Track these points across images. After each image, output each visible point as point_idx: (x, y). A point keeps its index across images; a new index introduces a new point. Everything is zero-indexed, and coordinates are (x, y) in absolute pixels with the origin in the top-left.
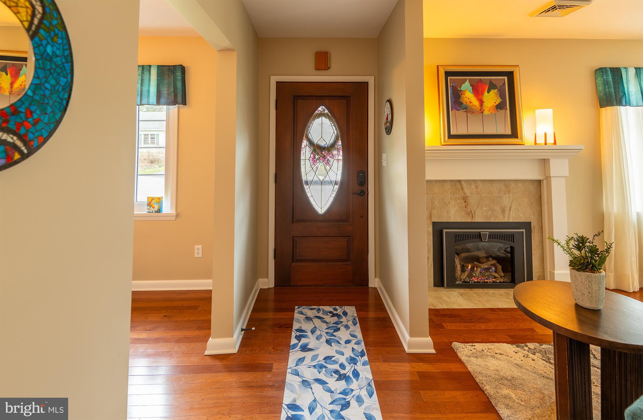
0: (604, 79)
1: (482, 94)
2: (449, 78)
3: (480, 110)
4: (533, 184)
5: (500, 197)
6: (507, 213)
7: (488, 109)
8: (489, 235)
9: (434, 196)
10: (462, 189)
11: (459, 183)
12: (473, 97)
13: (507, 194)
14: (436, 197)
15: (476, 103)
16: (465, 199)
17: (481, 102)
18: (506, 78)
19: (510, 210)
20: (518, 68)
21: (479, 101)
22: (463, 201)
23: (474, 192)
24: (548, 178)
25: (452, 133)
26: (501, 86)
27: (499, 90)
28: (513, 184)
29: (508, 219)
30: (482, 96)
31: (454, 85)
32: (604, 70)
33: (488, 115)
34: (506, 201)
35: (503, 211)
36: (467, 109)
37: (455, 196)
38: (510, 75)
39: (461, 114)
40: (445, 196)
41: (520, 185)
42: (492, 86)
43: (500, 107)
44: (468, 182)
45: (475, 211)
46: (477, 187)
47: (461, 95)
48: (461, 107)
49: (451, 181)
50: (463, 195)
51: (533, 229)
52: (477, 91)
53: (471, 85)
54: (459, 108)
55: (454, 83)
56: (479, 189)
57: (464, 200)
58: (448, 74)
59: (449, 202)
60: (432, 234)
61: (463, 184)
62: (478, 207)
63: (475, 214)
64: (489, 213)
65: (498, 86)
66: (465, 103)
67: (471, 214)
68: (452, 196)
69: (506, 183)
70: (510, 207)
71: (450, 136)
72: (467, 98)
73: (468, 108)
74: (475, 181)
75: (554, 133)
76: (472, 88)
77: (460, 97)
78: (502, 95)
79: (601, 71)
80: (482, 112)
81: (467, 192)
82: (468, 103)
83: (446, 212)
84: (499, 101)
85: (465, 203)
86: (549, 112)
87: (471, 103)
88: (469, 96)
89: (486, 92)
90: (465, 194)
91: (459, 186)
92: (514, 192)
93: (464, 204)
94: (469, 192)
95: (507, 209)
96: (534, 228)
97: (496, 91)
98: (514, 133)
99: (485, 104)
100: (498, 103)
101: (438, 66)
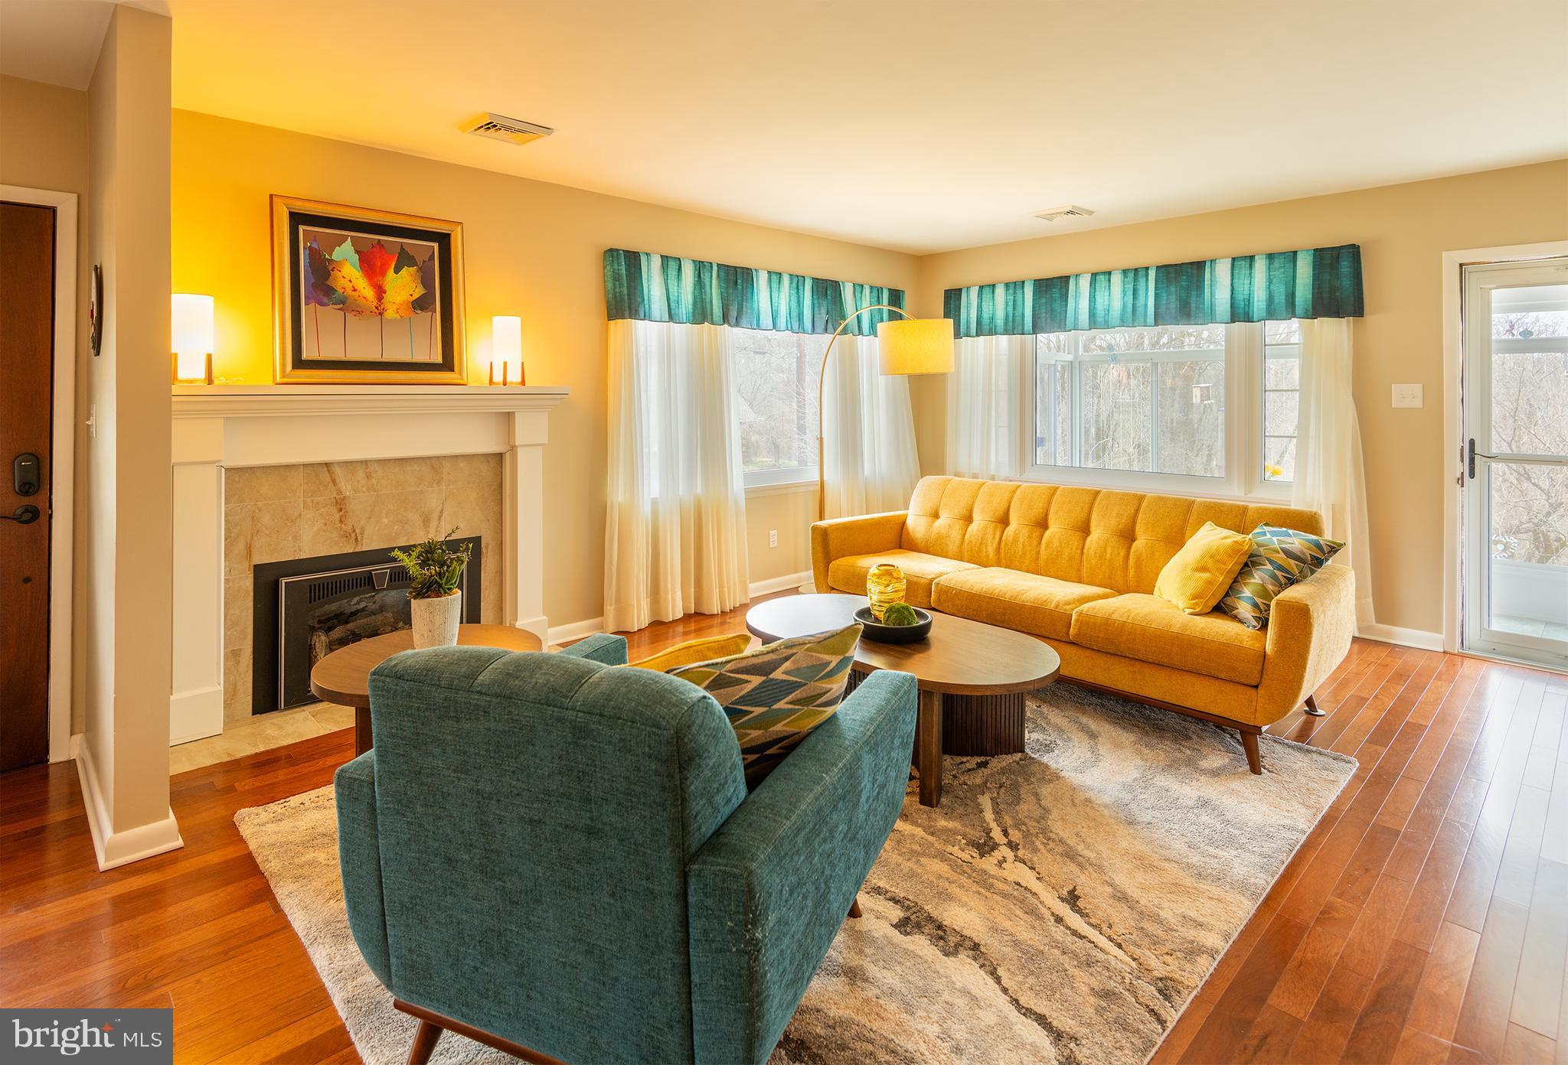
0: (614, 270)
1: (383, 273)
2: (301, 228)
3: (377, 308)
4: (488, 462)
5: (421, 492)
6: (434, 524)
7: (395, 307)
8: (391, 575)
9: (260, 504)
10: (334, 482)
11: (326, 469)
12: (360, 278)
13: (435, 485)
14: (265, 505)
15: (367, 291)
16: (340, 504)
17: (380, 292)
18: (436, 245)
19: (440, 518)
20: (459, 228)
21: (375, 288)
22: (334, 510)
23: (363, 486)
24: (513, 449)
25: (304, 356)
26: (424, 261)
27: (420, 269)
28: (447, 465)
29: (435, 536)
30: (381, 278)
31: (315, 246)
32: (615, 253)
33: (395, 320)
34: (433, 500)
35: (426, 521)
36: (346, 305)
37: (316, 499)
38: (444, 240)
39: (330, 314)
40: (290, 502)
41: (462, 465)
42: (405, 260)
43: (421, 304)
44: (349, 464)
45: (363, 529)
46: (368, 476)
47: (333, 270)
48: (330, 299)
49: (305, 466)
50: (335, 495)
51: (484, 550)
52: (371, 265)
53: (357, 252)
54: (325, 300)
55: (315, 240)
56: (374, 480)
57: (339, 506)
58: (297, 219)
59: (300, 515)
60: (252, 594)
61: (337, 470)
62: (370, 518)
63: (362, 534)
64: (396, 527)
65: (419, 259)
66: (340, 291)
67: (354, 535)
68: (309, 500)
69: (434, 463)
70: (441, 512)
71: (299, 363)
72: (347, 280)
73: (348, 302)
74: (365, 463)
75: (523, 363)
76: (359, 259)
77: (330, 275)
78: (426, 281)
79: (612, 253)
80: (381, 314)
81: (346, 488)
82: (349, 291)
83: (290, 538)
84: (419, 291)
85: (341, 513)
86: (513, 322)
87: (355, 290)
88: (349, 273)
89: (391, 271)
90: (340, 492)
91: (325, 476)
92: (449, 481)
93: (337, 516)
94: (349, 487)
95: (435, 516)
96: (487, 548)
97: (413, 269)
98: (447, 364)
99: (387, 297)
100: (416, 296)
101: (271, 196)
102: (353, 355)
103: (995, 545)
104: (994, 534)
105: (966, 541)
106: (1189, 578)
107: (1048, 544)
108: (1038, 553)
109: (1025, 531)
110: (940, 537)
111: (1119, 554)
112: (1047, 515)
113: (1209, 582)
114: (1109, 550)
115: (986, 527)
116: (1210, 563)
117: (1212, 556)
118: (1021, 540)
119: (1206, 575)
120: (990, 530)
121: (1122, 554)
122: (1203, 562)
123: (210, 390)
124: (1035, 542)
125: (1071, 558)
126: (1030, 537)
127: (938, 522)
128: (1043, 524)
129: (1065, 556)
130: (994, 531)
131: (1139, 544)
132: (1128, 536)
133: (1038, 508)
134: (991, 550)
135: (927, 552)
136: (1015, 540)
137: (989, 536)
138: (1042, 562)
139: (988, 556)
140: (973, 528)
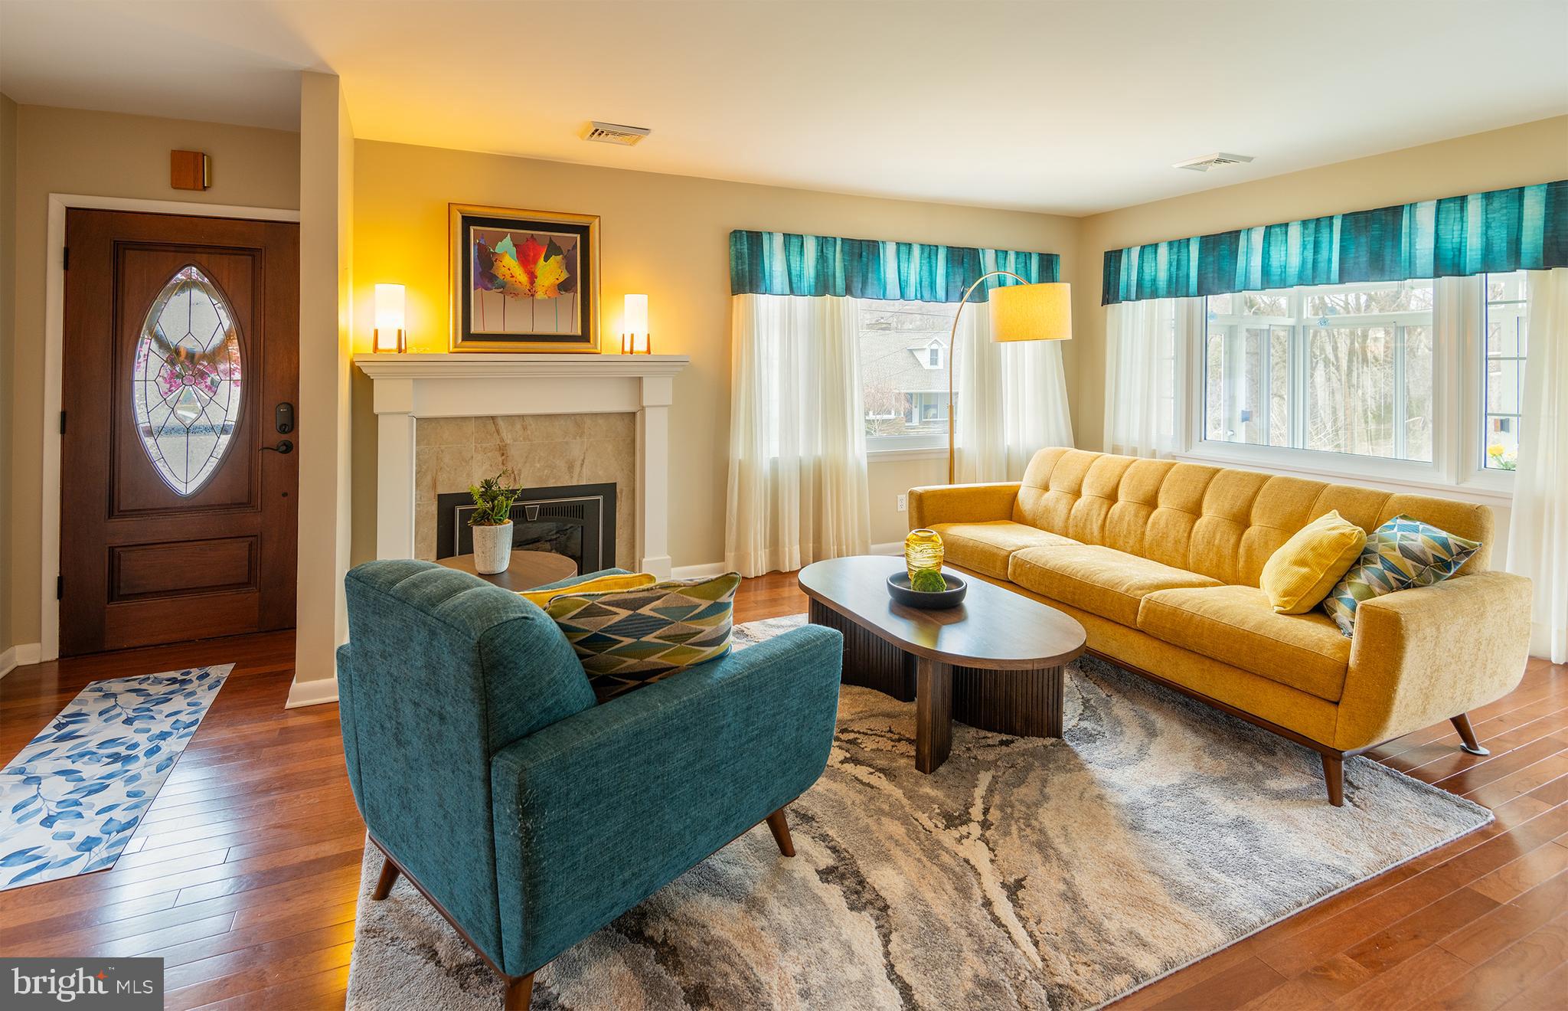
0: (737, 249)
1: (535, 262)
2: (472, 229)
3: (529, 291)
4: (623, 419)
5: (567, 443)
6: (577, 469)
7: (544, 289)
8: (540, 509)
9: (443, 447)
10: (498, 432)
11: (491, 421)
12: (517, 267)
13: (578, 438)
14: (446, 448)
15: (521, 277)
16: (503, 450)
17: (532, 277)
18: (578, 236)
19: (582, 465)
20: (597, 220)
21: (528, 274)
22: (497, 454)
23: (520, 436)
24: (643, 409)
25: (473, 330)
26: (569, 250)
27: (565, 257)
28: (588, 421)
29: (578, 480)
30: (533, 266)
31: (482, 242)
32: (738, 235)
33: (543, 301)
34: (576, 450)
35: (571, 467)
36: (505, 288)
37: (484, 445)
38: (584, 231)
39: (493, 296)
40: (465, 447)
41: (601, 421)
42: (553, 250)
43: (565, 286)
44: (510, 418)
45: (520, 470)
46: (525, 428)
47: (496, 261)
48: (493, 285)
49: (477, 418)
50: (498, 442)
51: (618, 494)
52: (526, 258)
53: (515, 245)
54: (489, 286)
55: (483, 238)
56: (529, 432)
57: (501, 451)
58: (468, 221)
59: (472, 457)
60: (436, 516)
61: (501, 423)
62: (525, 462)
63: (519, 475)
64: (546, 471)
65: (564, 250)
66: (501, 278)
67: (513, 475)
68: (479, 446)
69: (577, 419)
70: (583, 461)
71: (468, 336)
72: (506, 269)
73: (507, 286)
74: (522, 417)
75: (649, 335)
76: (517, 251)
77: (493, 264)
78: (570, 267)
79: (736, 234)
80: (533, 295)
81: (508, 438)
82: (508, 277)
83: (464, 476)
84: (564, 276)
85: (503, 457)
86: (642, 299)
87: (513, 277)
88: (509, 264)
89: (542, 260)
90: (502, 440)
91: (491, 427)
92: (590, 434)
93: (500, 459)
94: (510, 437)
95: (578, 464)
96: (621, 493)
97: (559, 258)
98: (585, 337)
99: (538, 281)
100: (562, 279)
101: (449, 204)
102: (510, 330)
103: (1100, 522)
104: (1100, 510)
105: (1072, 517)
106: (1284, 572)
107: (1154, 524)
108: (1143, 533)
109: (1132, 509)
110: (1047, 510)
111: (1228, 540)
112: (1157, 492)
113: (1305, 578)
114: (1218, 537)
115: (1092, 503)
116: (1310, 556)
117: (1314, 549)
118: (1127, 519)
119: (1304, 570)
120: (1096, 506)
121: (1233, 540)
122: (1302, 555)
123: (401, 357)
124: (1141, 522)
125: (1177, 542)
126: (1136, 516)
127: (1047, 495)
128: (1151, 503)
129: (1171, 539)
130: (1101, 507)
131: (1252, 532)
132: (1241, 521)
133: (1148, 487)
134: (1096, 527)
135: (1034, 525)
136: (1121, 518)
137: (1095, 513)
138: (1146, 544)
139: (1092, 533)
140: (1080, 503)
